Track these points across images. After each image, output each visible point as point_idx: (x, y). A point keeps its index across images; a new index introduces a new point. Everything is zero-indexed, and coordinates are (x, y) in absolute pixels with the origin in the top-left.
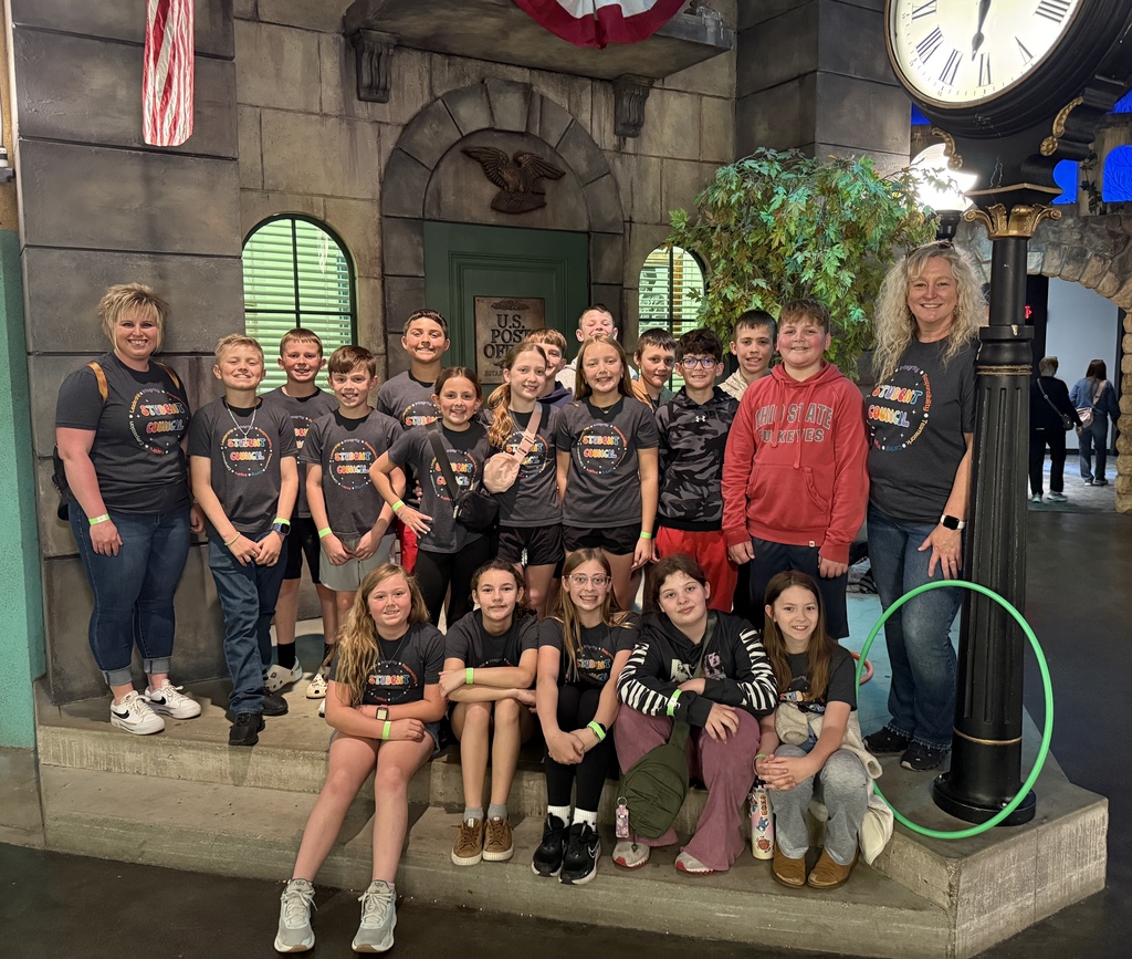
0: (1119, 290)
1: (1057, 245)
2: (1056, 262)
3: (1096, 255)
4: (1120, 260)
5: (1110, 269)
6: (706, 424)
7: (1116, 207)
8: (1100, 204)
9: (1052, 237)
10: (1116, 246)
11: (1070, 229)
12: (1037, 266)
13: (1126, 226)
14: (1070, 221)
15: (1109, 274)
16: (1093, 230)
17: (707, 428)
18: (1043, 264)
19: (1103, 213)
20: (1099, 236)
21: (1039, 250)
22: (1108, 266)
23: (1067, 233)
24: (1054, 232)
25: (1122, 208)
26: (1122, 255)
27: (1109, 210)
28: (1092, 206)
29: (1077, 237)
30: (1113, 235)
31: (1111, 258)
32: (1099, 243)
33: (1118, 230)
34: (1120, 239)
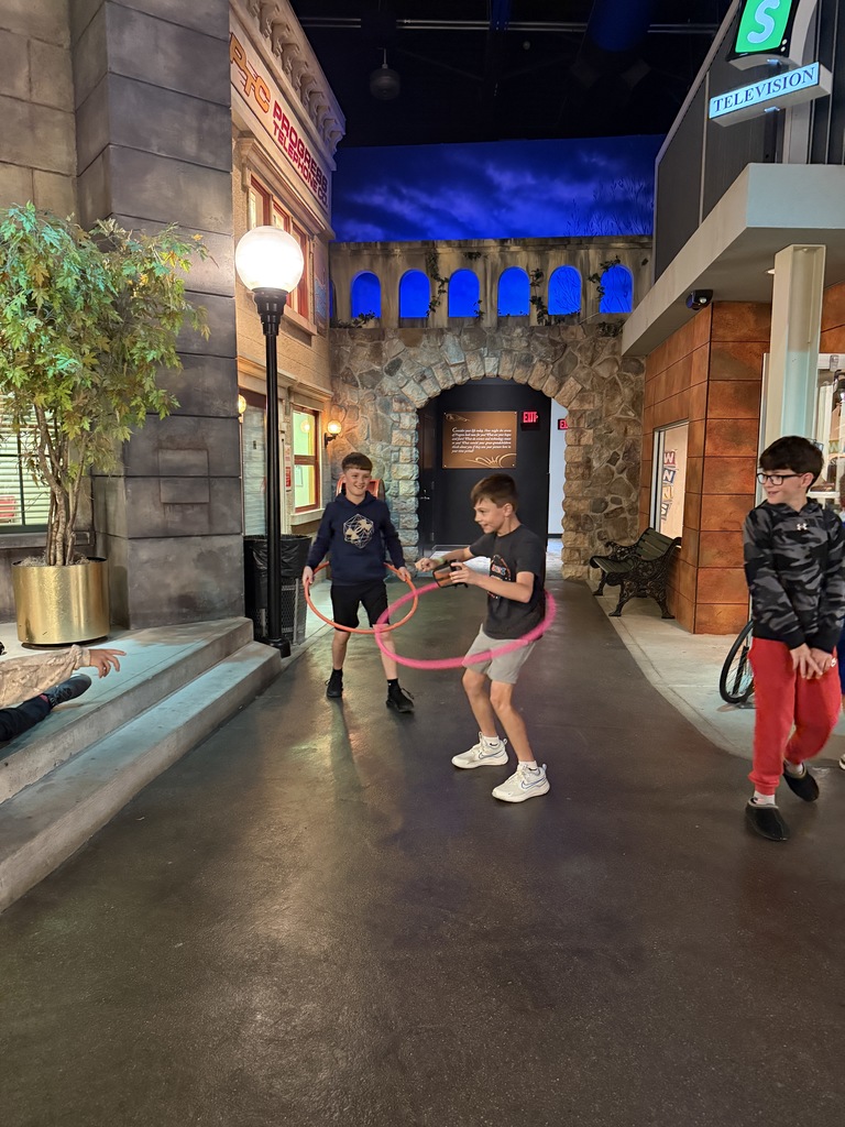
0: (558, 391)
1: (509, 352)
2: (509, 366)
3: (540, 361)
4: (559, 365)
5: (552, 373)
6: (808, 532)
7: (559, 319)
8: (546, 316)
9: (505, 345)
10: (556, 354)
11: (520, 338)
12: (494, 370)
13: (563, 336)
14: (519, 330)
15: (551, 377)
16: (537, 338)
17: (809, 536)
18: (498, 367)
19: (548, 324)
20: (542, 343)
21: (495, 356)
22: (549, 370)
23: (517, 342)
24: (507, 340)
25: (563, 320)
26: (562, 360)
27: (553, 322)
28: (540, 316)
29: (525, 344)
30: (553, 343)
31: (553, 363)
32: (542, 350)
33: (557, 339)
34: (558, 347)
